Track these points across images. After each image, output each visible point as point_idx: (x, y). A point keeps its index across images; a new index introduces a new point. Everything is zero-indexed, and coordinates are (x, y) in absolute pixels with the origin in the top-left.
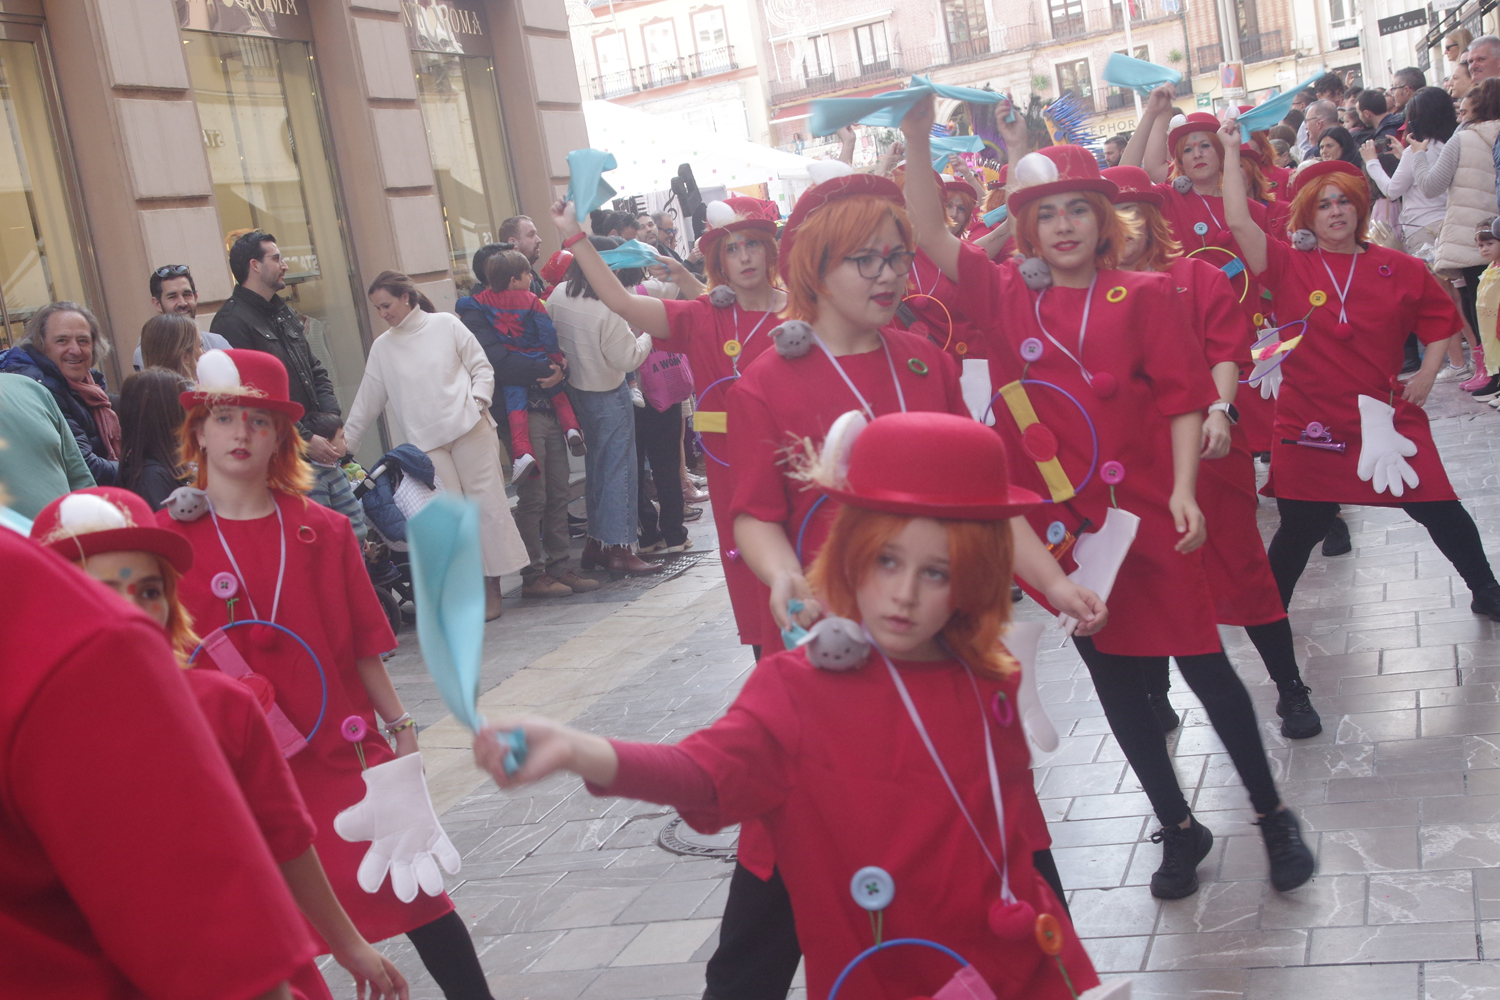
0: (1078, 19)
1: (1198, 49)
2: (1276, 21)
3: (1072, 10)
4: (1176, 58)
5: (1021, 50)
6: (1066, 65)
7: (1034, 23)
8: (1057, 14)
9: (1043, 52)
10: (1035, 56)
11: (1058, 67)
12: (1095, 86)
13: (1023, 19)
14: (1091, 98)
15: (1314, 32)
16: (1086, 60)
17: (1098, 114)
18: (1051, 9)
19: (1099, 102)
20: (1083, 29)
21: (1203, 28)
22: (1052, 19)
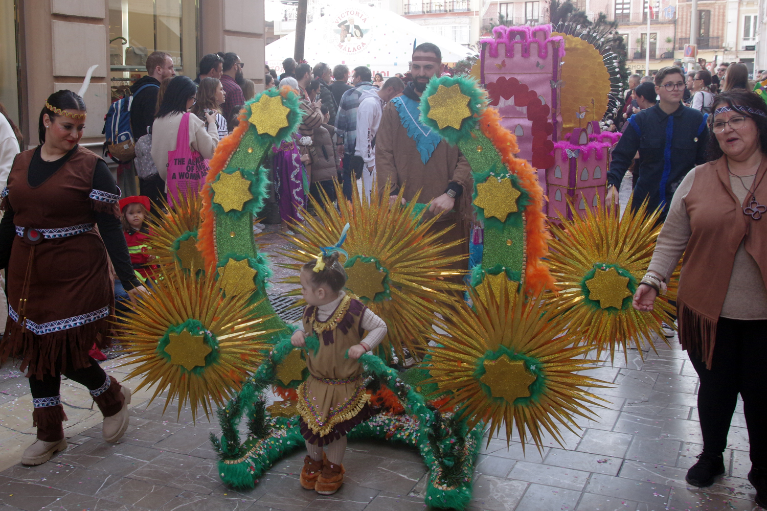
0: (628, 15)
1: (680, 39)
2: (718, 33)
3: (625, 11)
4: (669, 41)
7: (608, 13)
8: (618, 12)
12: (630, 47)
14: (627, 52)
15: (734, 40)
16: (628, 34)
17: (629, 60)
18: (616, 9)
19: (631, 54)
20: (629, 21)
21: (684, 30)
22: (615, 13)
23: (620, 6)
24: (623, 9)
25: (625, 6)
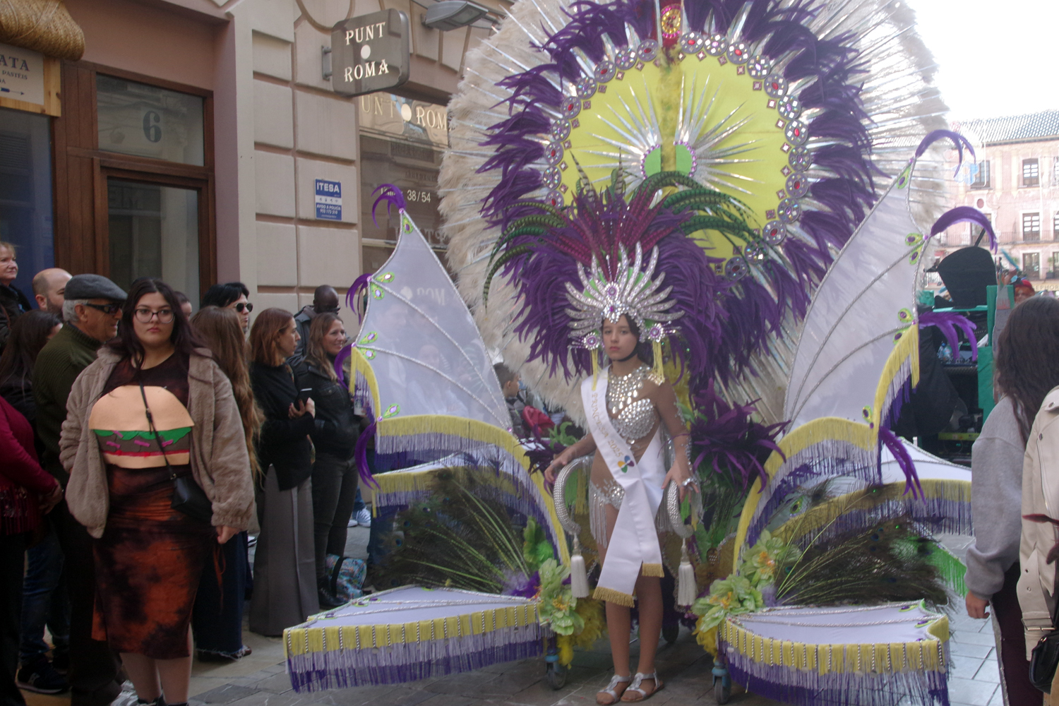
0: (1037, 233)
3: (1034, 229)
5: (1007, 244)
6: (1028, 254)
7: (1015, 232)
8: (1027, 230)
9: (1018, 247)
10: (1013, 248)
11: (1024, 255)
12: (1041, 267)
13: (1010, 229)
14: (1038, 272)
16: (1038, 254)
17: (1041, 280)
18: (1024, 227)
19: (1042, 274)
20: (1039, 239)
22: (1024, 232)
23: (1029, 224)
24: (1032, 226)
25: (1034, 224)
